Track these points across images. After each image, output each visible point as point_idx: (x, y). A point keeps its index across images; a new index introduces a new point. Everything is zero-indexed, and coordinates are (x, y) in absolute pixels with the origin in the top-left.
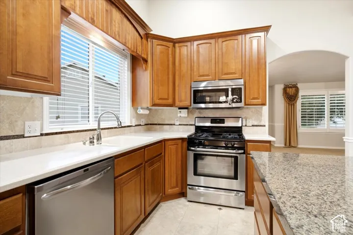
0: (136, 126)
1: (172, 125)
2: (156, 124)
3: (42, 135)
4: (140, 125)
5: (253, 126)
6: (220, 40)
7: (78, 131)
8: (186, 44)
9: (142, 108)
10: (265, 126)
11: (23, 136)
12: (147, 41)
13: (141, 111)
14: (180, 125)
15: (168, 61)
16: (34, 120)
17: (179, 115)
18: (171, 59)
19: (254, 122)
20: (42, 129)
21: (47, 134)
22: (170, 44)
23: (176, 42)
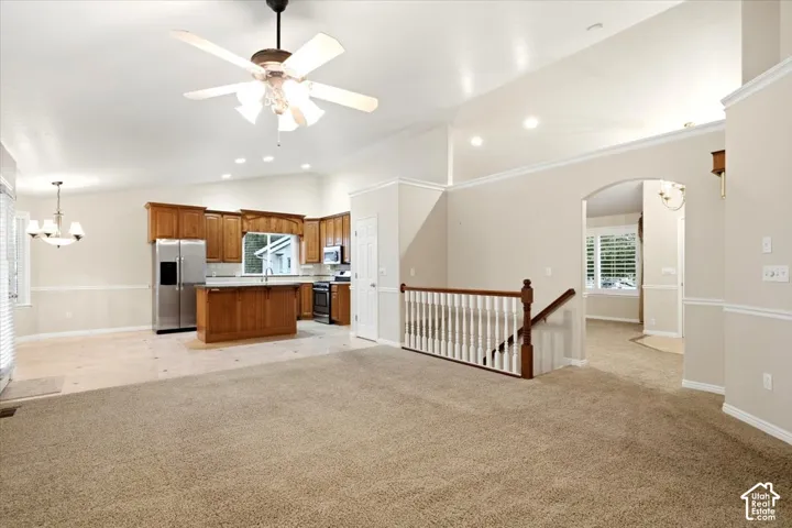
18: (318, 232)
22: (317, 223)
23: (322, 220)
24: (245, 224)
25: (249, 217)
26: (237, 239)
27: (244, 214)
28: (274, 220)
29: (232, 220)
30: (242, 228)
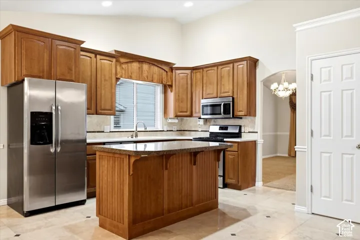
0: (168, 131)
1: (196, 131)
2: (186, 131)
3: (110, 132)
4: (172, 131)
5: (249, 132)
6: (220, 67)
7: (126, 132)
8: (199, 71)
9: (170, 118)
10: (257, 132)
11: (103, 132)
12: (172, 72)
13: (170, 121)
14: (202, 131)
15: (187, 84)
16: (107, 125)
17: (198, 123)
18: (189, 82)
19: (250, 129)
20: (110, 129)
21: (112, 132)
22: (188, 72)
23: (194, 69)
24: (118, 68)
25: (122, 60)
26: (111, 84)
27: (119, 56)
28: (145, 67)
29: (106, 62)
30: (116, 74)
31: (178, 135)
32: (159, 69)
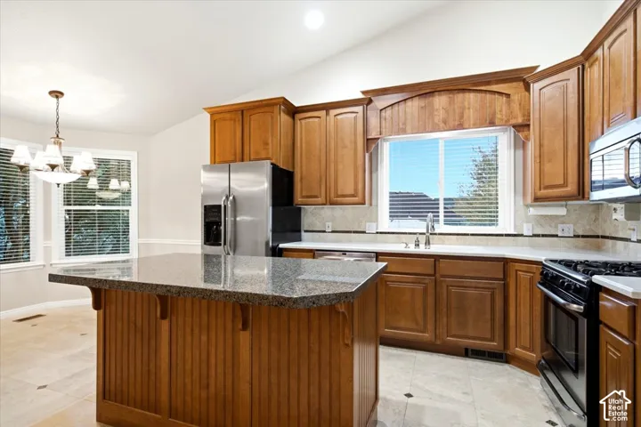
0: (536, 236)
3: (377, 233)
8: (596, 55)
12: (528, 90)
14: (638, 241)
16: (371, 222)
18: (572, 101)
20: (377, 229)
21: (381, 233)
24: (375, 122)
26: (356, 154)
30: (366, 131)
31: (584, 248)
32: (479, 95)
